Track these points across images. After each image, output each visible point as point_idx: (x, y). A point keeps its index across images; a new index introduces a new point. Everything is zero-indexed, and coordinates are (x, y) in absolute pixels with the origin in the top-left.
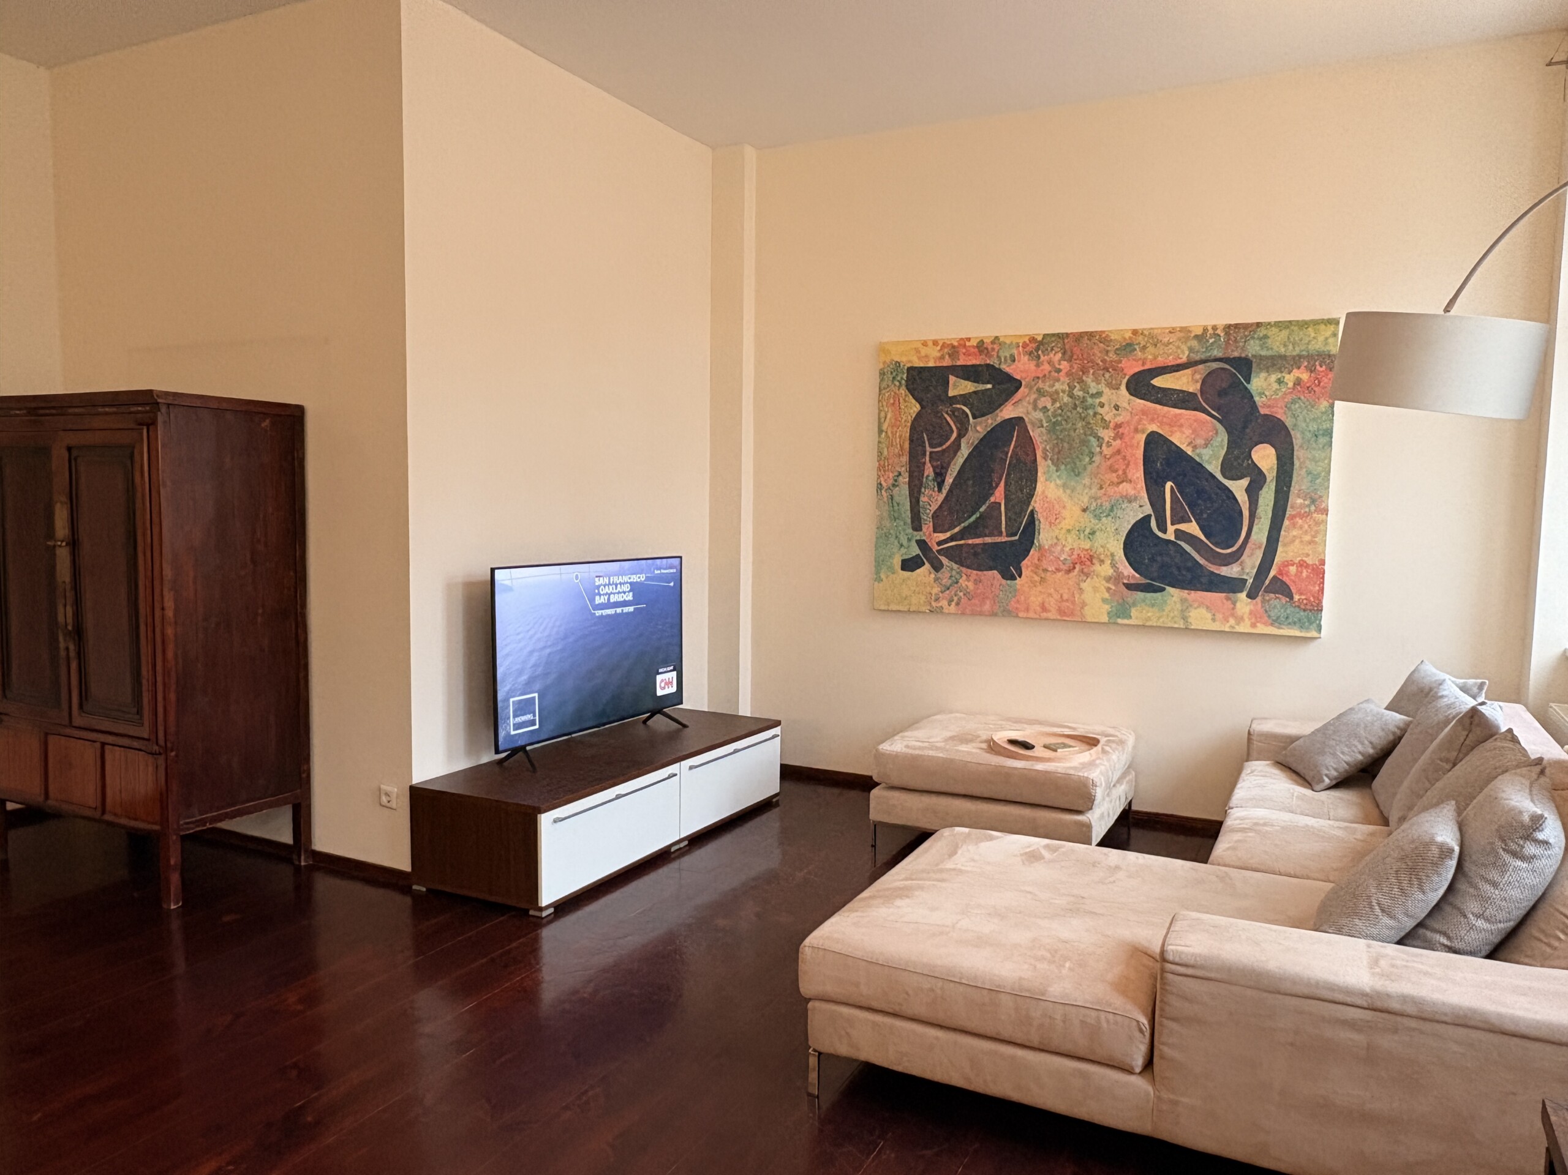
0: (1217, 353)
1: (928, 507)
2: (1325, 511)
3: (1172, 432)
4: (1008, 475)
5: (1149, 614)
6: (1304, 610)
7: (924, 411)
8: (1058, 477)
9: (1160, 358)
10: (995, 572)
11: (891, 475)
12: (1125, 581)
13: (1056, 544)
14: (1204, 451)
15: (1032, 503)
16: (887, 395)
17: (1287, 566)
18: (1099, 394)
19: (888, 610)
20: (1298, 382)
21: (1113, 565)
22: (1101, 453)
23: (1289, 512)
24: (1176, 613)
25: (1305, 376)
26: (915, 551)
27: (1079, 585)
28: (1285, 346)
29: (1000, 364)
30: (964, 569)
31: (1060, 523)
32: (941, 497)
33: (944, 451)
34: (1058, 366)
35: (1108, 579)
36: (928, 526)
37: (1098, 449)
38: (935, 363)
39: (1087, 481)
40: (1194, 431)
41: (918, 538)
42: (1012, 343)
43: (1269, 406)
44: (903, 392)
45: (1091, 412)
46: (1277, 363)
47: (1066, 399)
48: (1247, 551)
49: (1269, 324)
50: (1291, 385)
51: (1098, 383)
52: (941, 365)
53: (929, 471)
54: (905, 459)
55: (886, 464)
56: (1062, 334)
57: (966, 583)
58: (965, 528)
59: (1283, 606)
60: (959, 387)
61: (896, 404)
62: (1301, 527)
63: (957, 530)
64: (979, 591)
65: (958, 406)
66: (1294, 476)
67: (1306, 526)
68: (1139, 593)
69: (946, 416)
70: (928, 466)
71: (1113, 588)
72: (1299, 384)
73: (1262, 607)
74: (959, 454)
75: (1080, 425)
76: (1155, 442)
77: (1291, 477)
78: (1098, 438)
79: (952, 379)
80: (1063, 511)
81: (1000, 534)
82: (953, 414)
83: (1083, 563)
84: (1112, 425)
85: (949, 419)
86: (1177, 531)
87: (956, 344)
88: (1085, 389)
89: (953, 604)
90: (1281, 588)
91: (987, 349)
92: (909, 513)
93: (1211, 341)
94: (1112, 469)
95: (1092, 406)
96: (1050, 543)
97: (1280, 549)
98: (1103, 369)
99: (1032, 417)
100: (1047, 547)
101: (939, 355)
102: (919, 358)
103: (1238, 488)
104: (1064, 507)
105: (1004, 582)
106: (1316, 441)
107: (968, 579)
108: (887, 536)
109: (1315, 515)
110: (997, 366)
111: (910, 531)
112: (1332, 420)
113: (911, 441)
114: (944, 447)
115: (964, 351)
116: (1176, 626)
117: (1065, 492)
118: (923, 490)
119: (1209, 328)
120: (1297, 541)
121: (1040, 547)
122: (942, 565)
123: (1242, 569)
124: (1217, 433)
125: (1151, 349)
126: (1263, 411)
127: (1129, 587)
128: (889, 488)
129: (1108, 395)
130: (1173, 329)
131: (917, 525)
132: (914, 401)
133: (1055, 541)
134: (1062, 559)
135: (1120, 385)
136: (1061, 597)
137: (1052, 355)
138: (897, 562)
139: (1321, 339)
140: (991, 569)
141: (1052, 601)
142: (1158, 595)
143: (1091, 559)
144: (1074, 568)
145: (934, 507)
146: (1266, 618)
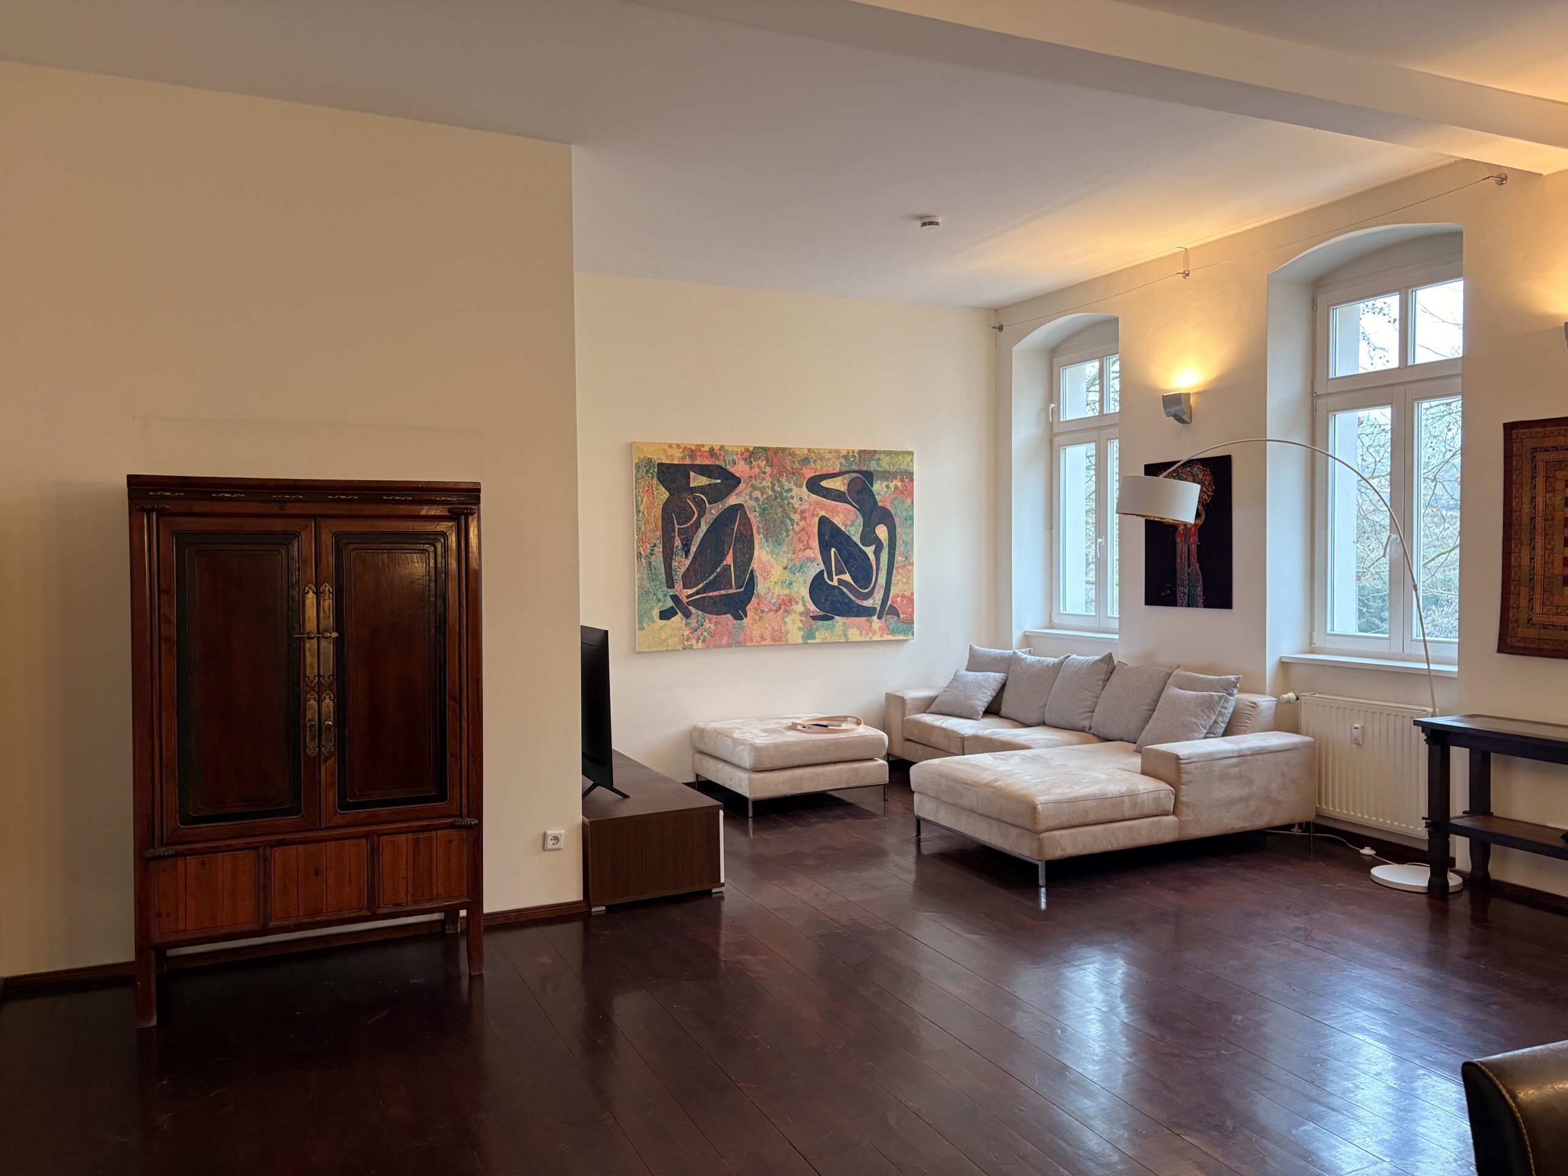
0: (855, 467)
1: (679, 569)
2: (912, 564)
3: (834, 516)
4: (735, 544)
5: (826, 635)
6: (906, 624)
7: (672, 497)
8: (767, 546)
9: (824, 469)
10: (729, 615)
11: (649, 546)
12: (811, 615)
13: (768, 592)
14: (851, 529)
15: (752, 565)
16: (642, 483)
17: (896, 598)
18: (790, 490)
19: (650, 652)
20: (896, 488)
21: (804, 605)
22: (793, 529)
23: (896, 565)
24: (841, 632)
25: (899, 484)
26: (670, 603)
27: (784, 619)
28: (889, 466)
29: (725, 465)
30: (707, 615)
31: (770, 577)
32: (688, 562)
33: (688, 527)
34: (763, 470)
35: (801, 614)
36: (679, 585)
37: (791, 527)
38: (679, 461)
39: (785, 548)
40: (845, 516)
41: (672, 593)
42: (733, 451)
43: (883, 502)
44: (655, 482)
45: (786, 502)
46: (887, 476)
47: (770, 493)
48: (876, 590)
49: (880, 451)
50: (893, 489)
51: (790, 483)
52: (683, 463)
53: (678, 542)
54: (659, 533)
55: (644, 537)
56: (766, 448)
57: (709, 625)
58: (706, 584)
59: (895, 622)
60: (698, 481)
61: (650, 490)
62: (902, 574)
63: (700, 586)
64: (718, 630)
65: (698, 494)
66: (897, 544)
67: (904, 574)
68: (820, 622)
69: (689, 501)
70: (677, 538)
71: (804, 619)
72: (897, 489)
73: (886, 624)
74: (700, 529)
75: (779, 510)
76: (824, 522)
77: (895, 544)
78: (792, 520)
79: (692, 474)
80: (772, 570)
81: (731, 588)
82: (694, 501)
83: (785, 605)
84: (799, 511)
85: (691, 503)
86: (839, 579)
87: (694, 448)
88: (782, 487)
89: (700, 641)
90: (894, 612)
91: (716, 454)
92: (664, 575)
93: (852, 459)
94: (800, 540)
95: (787, 498)
96: (764, 592)
97: (892, 588)
98: (792, 473)
99: (749, 504)
100: (762, 595)
101: (681, 455)
102: (667, 457)
103: (870, 551)
104: (772, 567)
105: (735, 622)
106: (906, 523)
107: (710, 623)
108: (647, 593)
109: (908, 567)
110: (723, 466)
111: (665, 588)
112: (913, 511)
113: (663, 519)
114: (688, 524)
115: (700, 454)
116: (841, 641)
117: (772, 557)
118: (674, 557)
119: (851, 451)
120: (900, 583)
121: (759, 596)
122: (691, 613)
123: (874, 601)
124: (857, 517)
125: (819, 462)
126: (880, 504)
127: (814, 618)
128: (647, 556)
129: (795, 491)
130: (832, 450)
131: (670, 584)
132: (664, 489)
133: (768, 590)
134: (772, 602)
135: (802, 484)
136: (773, 629)
137: (759, 462)
138: (656, 613)
139: (905, 463)
140: (726, 613)
141: (768, 633)
142: (830, 622)
143: (790, 601)
144: (780, 608)
145: (683, 570)
146: (887, 630)
